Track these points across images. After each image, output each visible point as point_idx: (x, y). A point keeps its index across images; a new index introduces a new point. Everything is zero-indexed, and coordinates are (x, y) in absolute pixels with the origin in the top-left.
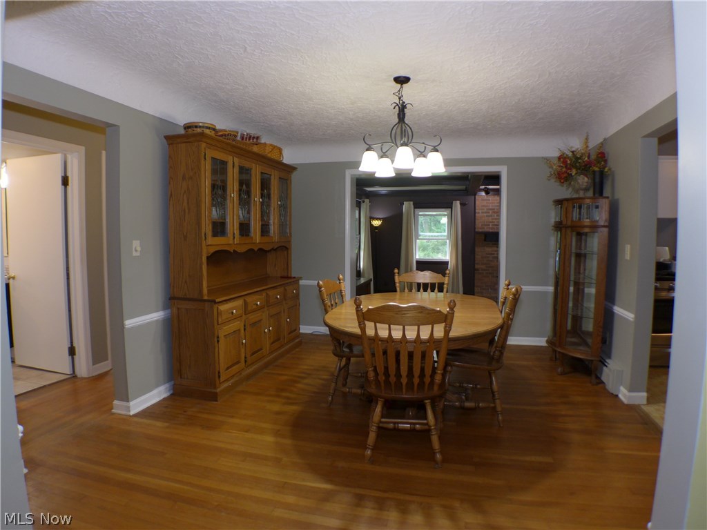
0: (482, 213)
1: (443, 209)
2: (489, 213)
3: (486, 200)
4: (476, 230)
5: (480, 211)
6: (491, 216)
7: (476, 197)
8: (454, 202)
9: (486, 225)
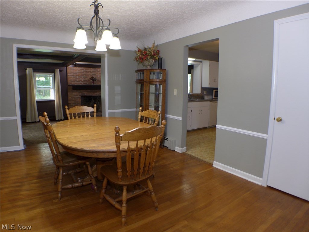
0: (71, 75)
1: (50, 73)
2: (74, 75)
3: (73, 69)
4: (68, 84)
5: (70, 75)
6: (75, 77)
7: (68, 67)
8: (56, 69)
9: (73, 82)
